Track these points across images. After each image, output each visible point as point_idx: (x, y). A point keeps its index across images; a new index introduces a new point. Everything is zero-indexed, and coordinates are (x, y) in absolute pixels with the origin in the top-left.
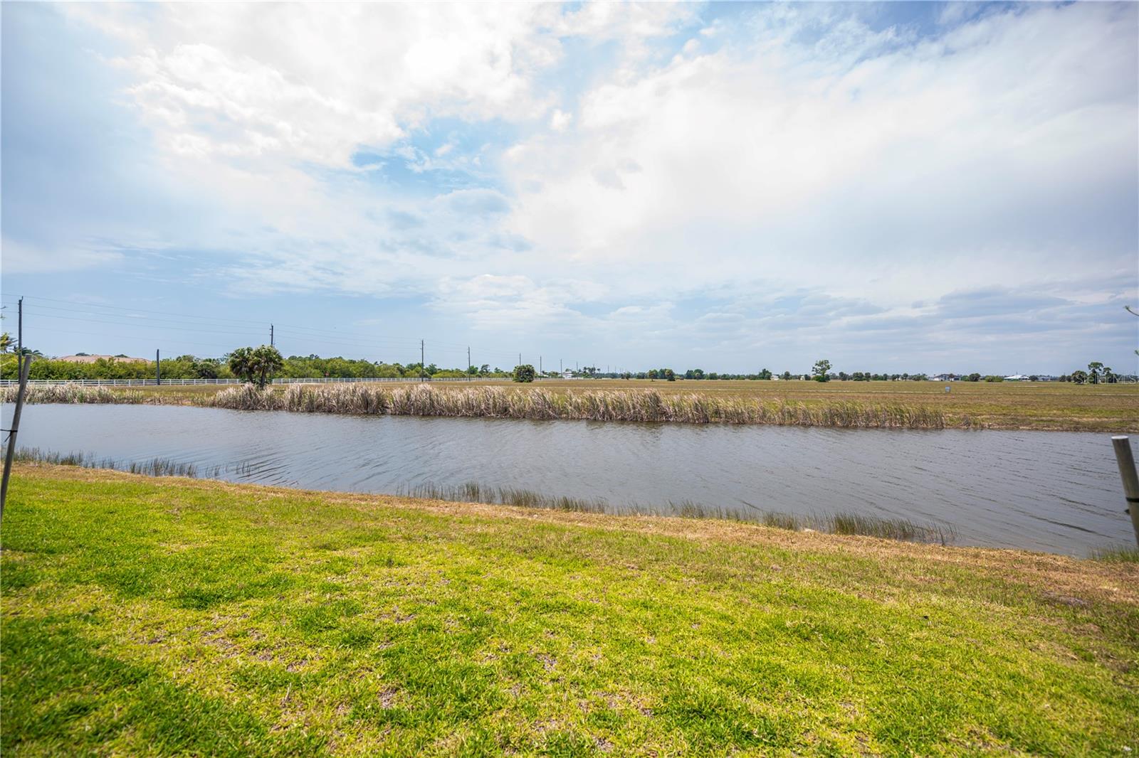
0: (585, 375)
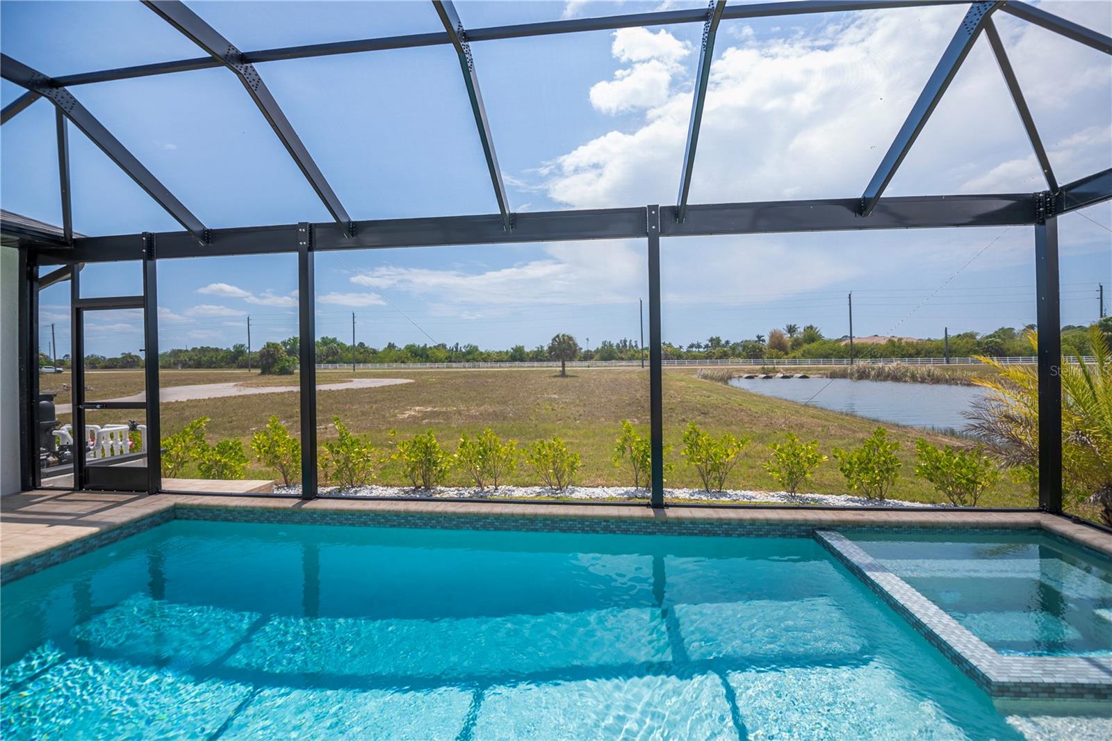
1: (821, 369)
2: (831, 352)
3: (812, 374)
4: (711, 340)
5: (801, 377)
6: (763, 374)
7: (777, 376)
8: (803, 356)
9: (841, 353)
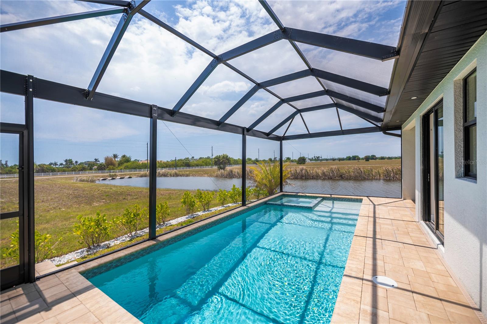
0: (315, 160)
1: (136, 174)
2: (136, 166)
3: (133, 176)
4: (66, 161)
5: (128, 178)
6: (110, 177)
7: (117, 178)
8: (125, 168)
9: (140, 167)
